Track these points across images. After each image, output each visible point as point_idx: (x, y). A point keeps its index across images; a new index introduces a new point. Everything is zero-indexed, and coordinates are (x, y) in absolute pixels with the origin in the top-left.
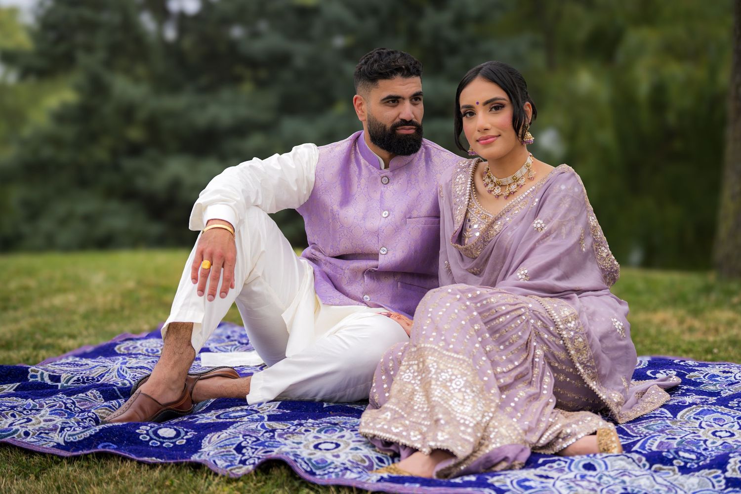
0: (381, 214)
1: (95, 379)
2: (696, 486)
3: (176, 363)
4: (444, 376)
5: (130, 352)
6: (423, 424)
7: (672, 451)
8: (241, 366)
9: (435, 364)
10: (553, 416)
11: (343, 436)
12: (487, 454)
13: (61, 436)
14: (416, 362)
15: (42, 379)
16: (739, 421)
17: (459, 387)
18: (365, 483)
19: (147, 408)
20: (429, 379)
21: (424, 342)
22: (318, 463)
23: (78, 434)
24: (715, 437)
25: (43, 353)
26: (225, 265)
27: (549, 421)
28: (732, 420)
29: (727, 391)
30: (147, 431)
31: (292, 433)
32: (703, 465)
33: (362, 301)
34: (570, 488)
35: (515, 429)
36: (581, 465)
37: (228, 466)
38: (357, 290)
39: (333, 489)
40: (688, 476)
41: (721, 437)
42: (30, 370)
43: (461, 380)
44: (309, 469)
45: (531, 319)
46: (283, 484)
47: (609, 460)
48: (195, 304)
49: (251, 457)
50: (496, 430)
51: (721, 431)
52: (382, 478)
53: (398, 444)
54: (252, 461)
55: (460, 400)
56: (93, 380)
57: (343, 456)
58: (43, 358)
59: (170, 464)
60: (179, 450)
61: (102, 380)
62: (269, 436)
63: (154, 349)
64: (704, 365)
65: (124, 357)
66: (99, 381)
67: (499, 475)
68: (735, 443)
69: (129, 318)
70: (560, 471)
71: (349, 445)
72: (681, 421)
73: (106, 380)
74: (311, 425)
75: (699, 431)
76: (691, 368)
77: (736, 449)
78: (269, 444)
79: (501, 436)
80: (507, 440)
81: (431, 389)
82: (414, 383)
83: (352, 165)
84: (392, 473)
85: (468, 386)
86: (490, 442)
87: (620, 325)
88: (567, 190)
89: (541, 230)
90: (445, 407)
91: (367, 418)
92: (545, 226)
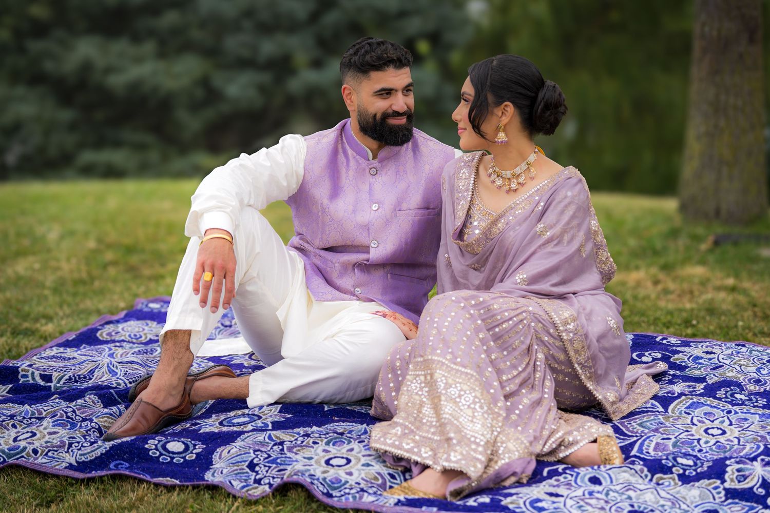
0: (371, 207)
1: (86, 377)
2: (698, 499)
3: (175, 369)
4: (453, 391)
5: (113, 338)
6: (433, 439)
7: (670, 457)
8: (229, 355)
9: (443, 378)
10: (555, 422)
11: (352, 450)
12: (496, 470)
13: (73, 456)
14: (423, 373)
15: (33, 379)
16: (729, 415)
17: (468, 403)
18: (382, 506)
19: (150, 416)
20: (439, 394)
21: (431, 354)
22: (333, 483)
23: (89, 453)
24: (707, 435)
25: (25, 342)
26: (227, 276)
27: (551, 428)
28: (722, 415)
29: (712, 376)
30: (156, 445)
31: (301, 446)
32: (701, 473)
33: (353, 294)
34: (580, 507)
35: (522, 442)
36: (586, 479)
37: (243, 487)
38: (348, 283)
40: (688, 486)
41: (713, 435)
42: (20, 369)
43: (469, 396)
44: (325, 491)
45: (531, 322)
46: (301, 506)
47: (613, 473)
48: (193, 310)
49: (265, 477)
51: (713, 428)
52: (399, 501)
53: (410, 460)
54: (267, 481)
55: (469, 416)
56: (85, 377)
57: (356, 474)
58: (26, 349)
59: (187, 487)
60: (191, 467)
61: (94, 378)
62: (278, 450)
63: (137, 334)
64: (686, 344)
65: (109, 345)
66: (90, 379)
67: (511, 495)
68: (728, 442)
69: (101, 292)
70: (568, 487)
71: (359, 460)
72: (672, 417)
73: (98, 378)
74: (317, 435)
75: (691, 428)
76: (674, 348)
77: (730, 450)
78: (281, 461)
79: (509, 451)
80: (515, 455)
81: (441, 405)
82: (422, 395)
83: (339, 156)
84: (407, 494)
85: (477, 402)
86: (499, 457)
87: (614, 323)
88: (573, 197)
89: (544, 235)
90: (455, 424)
91: (377, 432)
92: (547, 231)
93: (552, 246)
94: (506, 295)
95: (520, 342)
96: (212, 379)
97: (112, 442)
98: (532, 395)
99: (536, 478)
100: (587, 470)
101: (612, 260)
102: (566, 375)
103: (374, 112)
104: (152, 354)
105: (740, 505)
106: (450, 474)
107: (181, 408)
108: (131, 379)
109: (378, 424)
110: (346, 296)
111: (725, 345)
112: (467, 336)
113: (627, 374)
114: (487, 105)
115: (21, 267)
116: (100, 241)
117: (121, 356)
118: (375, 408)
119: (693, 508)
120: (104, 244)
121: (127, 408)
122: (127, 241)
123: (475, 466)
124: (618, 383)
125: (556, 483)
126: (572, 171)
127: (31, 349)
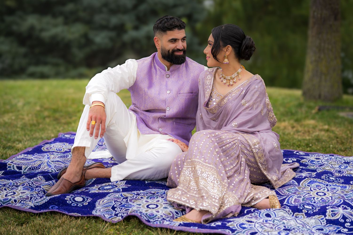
0: (166, 92)
2: (314, 224)
3: (78, 164)
4: (205, 175)
5: (49, 150)
6: (195, 197)
7: (301, 205)
8: (102, 158)
9: (200, 169)
10: (250, 189)
11: (158, 201)
12: (224, 210)
13: (32, 203)
14: (191, 167)
15: (14, 168)
16: (327, 187)
17: (211, 180)
18: (173, 226)
20: (198, 176)
21: (194, 158)
22: (150, 216)
23: (40, 202)
24: (318, 196)
25: (9, 152)
26: (102, 123)
27: (248, 192)
28: (324, 187)
29: (319, 169)
30: (70, 198)
31: (135, 199)
32: (315, 212)
33: (158, 131)
34: (262, 227)
35: (235, 198)
36: (264, 215)
37: (110, 217)
38: (156, 126)
39: (159, 229)
40: (310, 218)
41: (320, 196)
42: (7, 164)
43: (212, 177)
44: (147, 219)
45: (239, 144)
46: (136, 226)
47: (276, 212)
48: (86, 138)
49: (120, 213)
50: (227, 199)
51: (320, 192)
52: (180, 224)
53: (185, 206)
54: (120, 215)
55: (212, 186)
56: (37, 168)
57: (160, 212)
58: (10, 155)
59: (85, 217)
60: (86, 208)
61: (41, 168)
62: (125, 201)
63: (60, 148)
64: (307, 155)
65: (47, 154)
66: (39, 169)
67: (231, 221)
68: (327, 199)
69: (43, 130)
70: (256, 218)
71: (162, 206)
72: (302, 187)
73: (43, 168)
74: (143, 194)
75: (311, 192)
76: (302, 157)
77: (328, 202)
78: (127, 206)
79: (230, 202)
80: (232, 204)
81: (199, 181)
82: (190, 176)
83: (152, 69)
84: (184, 221)
85: (215, 180)
86: (225, 205)
87: (276, 145)
88: (258, 88)
89: (245, 105)
90: (206, 190)
91: (170, 193)
92: (246, 104)
93: (249, 110)
94: (228, 132)
95: (234, 153)
96: (95, 169)
97: (50, 197)
98: (240, 177)
99: (241, 214)
100: (264, 211)
101: (275, 116)
102: (254, 168)
103: (168, 49)
104: (67, 157)
105: (333, 227)
106: (203, 212)
107: (81, 182)
108: (58, 168)
109: (170, 190)
110: (155, 132)
111: (325, 155)
112: (210, 150)
113: (281, 168)
114: (220, 46)
115: (6, 118)
116: (41, 106)
117: (53, 158)
118: (169, 182)
119: (312, 228)
120: (44, 108)
121: (56, 182)
122: (54, 107)
123: (214, 209)
124: (277, 172)
125: (250, 216)
126: (258, 76)
127: (12, 155)
